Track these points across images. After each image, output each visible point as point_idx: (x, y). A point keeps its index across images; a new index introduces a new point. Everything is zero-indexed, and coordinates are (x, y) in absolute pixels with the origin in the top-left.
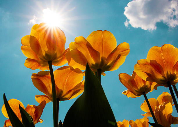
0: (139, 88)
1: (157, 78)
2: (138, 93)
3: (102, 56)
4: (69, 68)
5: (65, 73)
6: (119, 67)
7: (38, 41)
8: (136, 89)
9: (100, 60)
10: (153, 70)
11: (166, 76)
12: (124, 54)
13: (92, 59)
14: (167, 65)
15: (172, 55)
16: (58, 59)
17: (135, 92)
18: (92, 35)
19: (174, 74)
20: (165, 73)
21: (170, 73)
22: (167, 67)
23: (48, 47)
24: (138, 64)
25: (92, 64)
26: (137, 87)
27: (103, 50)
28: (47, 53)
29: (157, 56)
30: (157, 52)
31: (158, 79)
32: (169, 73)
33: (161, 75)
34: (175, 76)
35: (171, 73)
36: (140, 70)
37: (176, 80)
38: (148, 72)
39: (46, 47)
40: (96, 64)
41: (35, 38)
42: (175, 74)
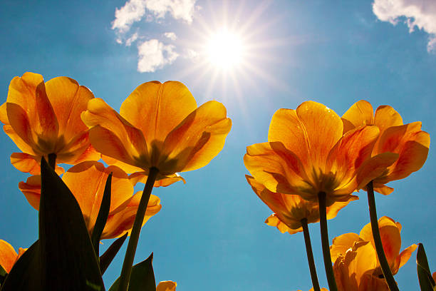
0: (290, 210)
1: (293, 185)
2: (293, 222)
3: (153, 138)
4: (94, 166)
5: (90, 179)
6: (209, 161)
7: (26, 113)
8: (285, 213)
9: (149, 148)
10: (285, 165)
11: (311, 179)
12: (216, 131)
13: (132, 146)
14: (313, 154)
15: (327, 128)
16: (71, 150)
17: (285, 219)
18: (137, 91)
19: (331, 173)
20: (309, 172)
21: (321, 172)
22: (313, 157)
23: (41, 125)
24: (248, 154)
25: (135, 158)
26: (284, 208)
27: (158, 124)
28: (40, 137)
29: (293, 133)
30: (289, 122)
31: (296, 188)
32: (318, 172)
33: (301, 178)
34: (334, 178)
35: (324, 172)
36: (258, 166)
37: (338, 188)
38: (277, 171)
39: (39, 124)
40: (141, 156)
41: (19, 106)
42: (334, 173)
